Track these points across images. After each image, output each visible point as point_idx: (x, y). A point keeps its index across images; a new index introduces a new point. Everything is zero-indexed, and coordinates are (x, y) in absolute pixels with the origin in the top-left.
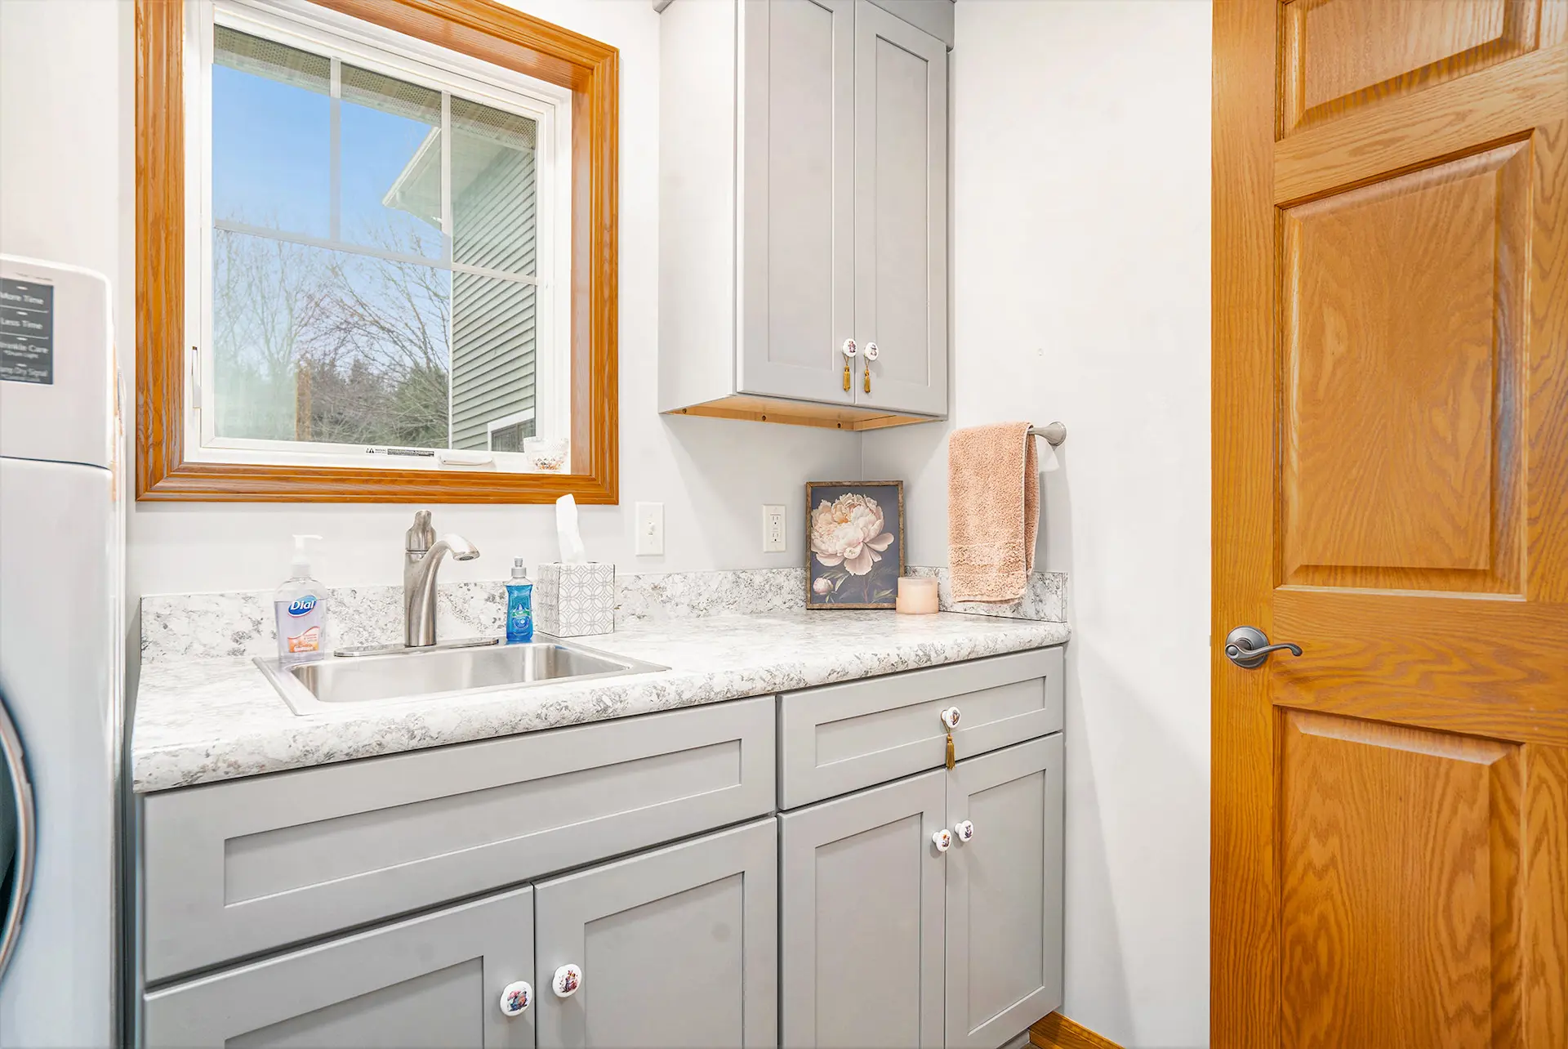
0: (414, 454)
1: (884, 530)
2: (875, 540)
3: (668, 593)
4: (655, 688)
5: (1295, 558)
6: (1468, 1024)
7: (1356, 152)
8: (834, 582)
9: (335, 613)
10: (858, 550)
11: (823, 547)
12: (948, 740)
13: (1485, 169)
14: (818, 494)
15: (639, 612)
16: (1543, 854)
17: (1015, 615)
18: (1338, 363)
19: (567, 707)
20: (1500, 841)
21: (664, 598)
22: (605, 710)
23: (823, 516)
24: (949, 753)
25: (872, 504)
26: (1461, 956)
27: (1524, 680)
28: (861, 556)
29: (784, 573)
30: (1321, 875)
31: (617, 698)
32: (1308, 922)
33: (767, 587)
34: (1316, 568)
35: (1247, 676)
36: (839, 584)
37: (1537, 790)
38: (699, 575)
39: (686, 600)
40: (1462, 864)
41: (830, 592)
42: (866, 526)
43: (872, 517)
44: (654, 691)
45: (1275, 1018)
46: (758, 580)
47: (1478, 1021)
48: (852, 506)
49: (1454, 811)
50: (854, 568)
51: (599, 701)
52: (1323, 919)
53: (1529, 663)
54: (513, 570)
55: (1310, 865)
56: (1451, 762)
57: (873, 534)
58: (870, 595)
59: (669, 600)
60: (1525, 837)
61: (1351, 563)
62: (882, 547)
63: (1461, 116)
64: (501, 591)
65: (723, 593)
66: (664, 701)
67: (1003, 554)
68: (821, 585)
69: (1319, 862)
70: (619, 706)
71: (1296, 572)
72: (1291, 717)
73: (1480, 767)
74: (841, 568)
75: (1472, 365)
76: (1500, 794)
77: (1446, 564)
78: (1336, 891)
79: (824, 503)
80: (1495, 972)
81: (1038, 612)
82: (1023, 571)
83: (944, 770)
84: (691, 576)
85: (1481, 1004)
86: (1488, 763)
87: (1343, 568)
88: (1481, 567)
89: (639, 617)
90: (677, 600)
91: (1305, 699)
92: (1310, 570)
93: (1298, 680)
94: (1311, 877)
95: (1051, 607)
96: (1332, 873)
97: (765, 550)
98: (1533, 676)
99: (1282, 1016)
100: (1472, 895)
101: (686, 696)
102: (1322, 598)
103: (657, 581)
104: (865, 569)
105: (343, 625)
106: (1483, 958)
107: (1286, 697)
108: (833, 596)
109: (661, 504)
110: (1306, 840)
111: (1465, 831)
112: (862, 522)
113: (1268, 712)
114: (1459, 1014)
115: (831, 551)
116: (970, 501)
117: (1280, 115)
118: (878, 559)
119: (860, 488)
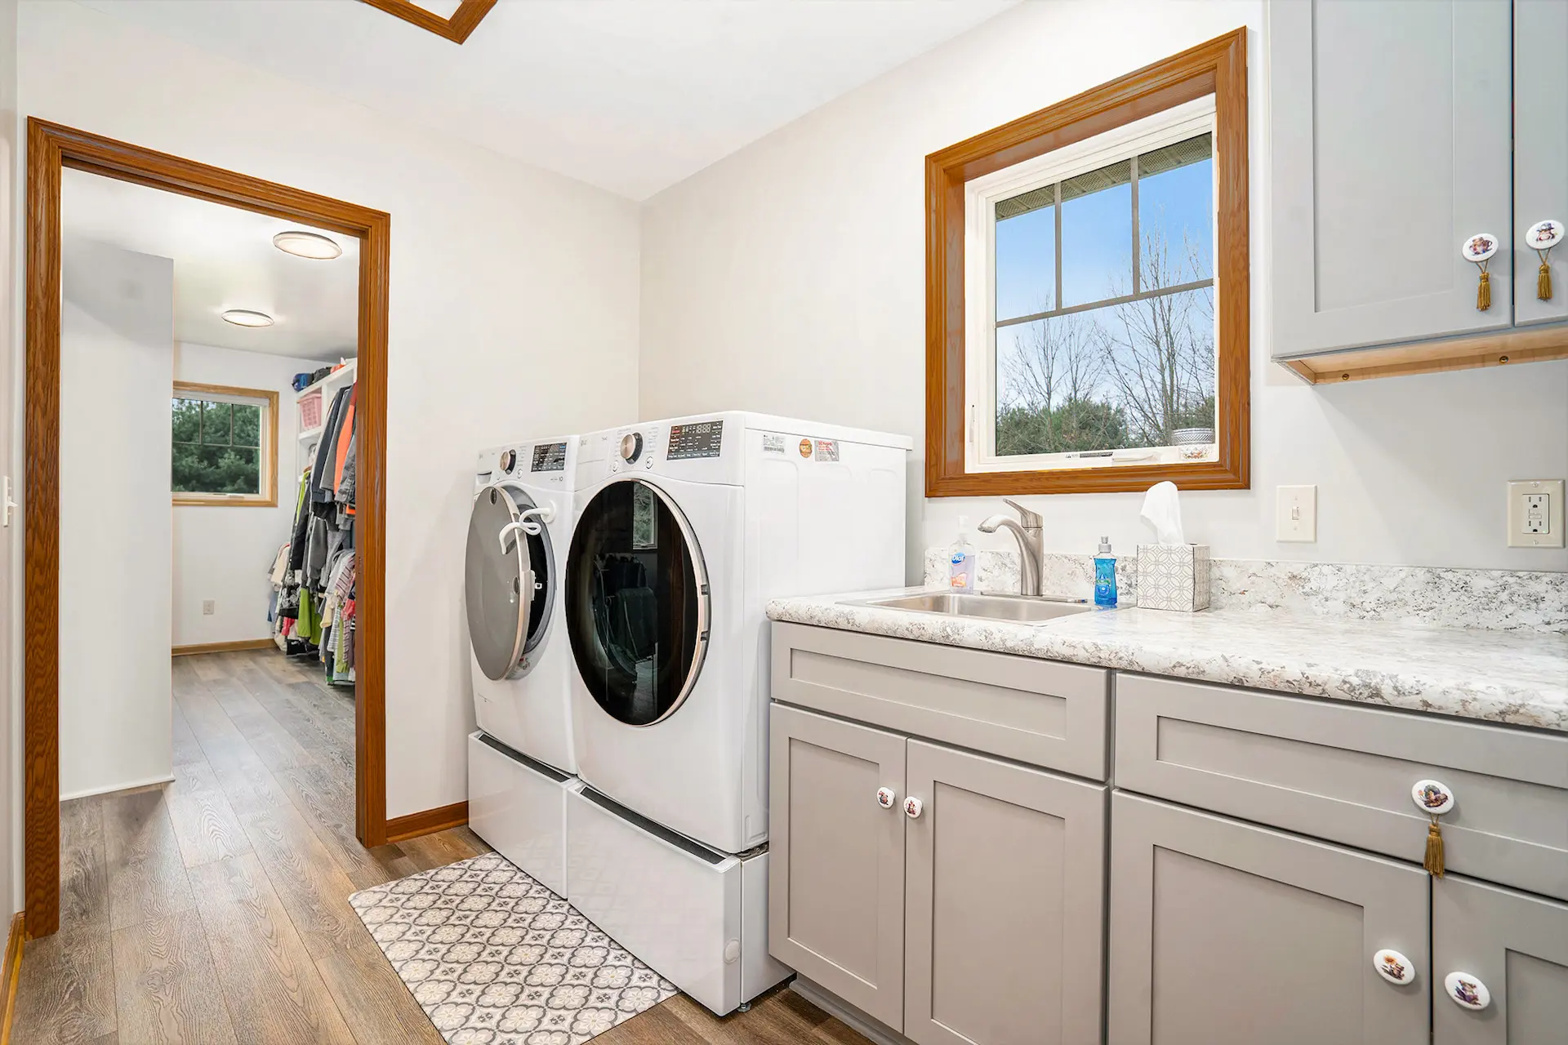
0: (1098, 455)
3: (1314, 584)
4: (986, 631)
9: (1009, 568)
12: (1432, 831)
15: (1270, 600)
19: (924, 628)
21: (1307, 589)
22: (948, 636)
24: (1434, 851)
29: (1546, 579)
31: (956, 631)
33: (1504, 596)
38: (1363, 568)
39: (1342, 596)
44: (984, 633)
46: (1479, 583)
51: (945, 630)
54: (1099, 546)
59: (1316, 593)
64: (1123, 565)
65: (1408, 594)
66: (990, 642)
70: (956, 636)
84: (1349, 569)
89: (1271, 607)
90: (1326, 594)
97: (1510, 544)
101: (1009, 644)
103: (1298, 569)
105: (1014, 577)
109: (1314, 486)
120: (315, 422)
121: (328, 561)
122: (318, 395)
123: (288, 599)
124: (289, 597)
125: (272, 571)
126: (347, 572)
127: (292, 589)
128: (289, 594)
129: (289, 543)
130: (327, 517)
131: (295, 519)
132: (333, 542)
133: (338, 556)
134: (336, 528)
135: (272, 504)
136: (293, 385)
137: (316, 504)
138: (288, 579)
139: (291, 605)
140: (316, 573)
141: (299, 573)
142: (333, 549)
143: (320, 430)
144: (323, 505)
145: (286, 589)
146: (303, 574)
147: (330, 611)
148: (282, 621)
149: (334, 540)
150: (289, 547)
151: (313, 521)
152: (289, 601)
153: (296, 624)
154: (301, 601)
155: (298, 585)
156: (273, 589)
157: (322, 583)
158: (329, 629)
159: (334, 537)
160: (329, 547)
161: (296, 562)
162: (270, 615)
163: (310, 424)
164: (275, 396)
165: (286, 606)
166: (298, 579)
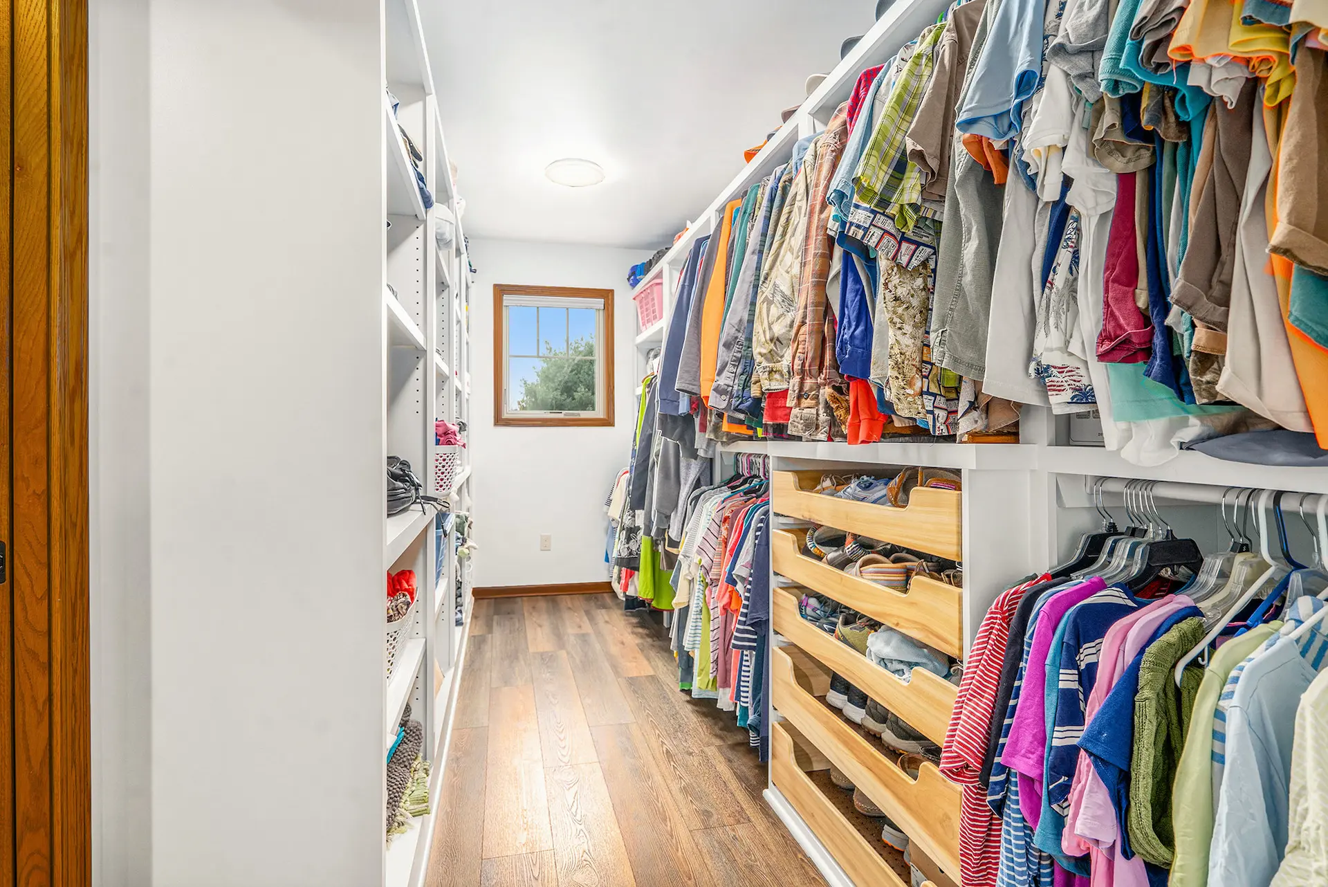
120: (655, 318)
121: (681, 502)
122: (658, 281)
123: (627, 546)
124: (628, 543)
125: (609, 502)
126: (714, 528)
127: (631, 532)
128: (628, 539)
129: (628, 469)
130: (681, 438)
131: (635, 440)
132: (687, 474)
133: (697, 498)
134: (693, 454)
135: (608, 422)
136: (628, 279)
137: (664, 418)
138: (627, 521)
139: (631, 554)
140: (665, 520)
141: (640, 514)
142: (688, 485)
143: (664, 324)
144: (675, 419)
145: (624, 532)
146: (645, 514)
147: (686, 583)
148: (620, 571)
149: (691, 470)
150: (628, 475)
151: (659, 443)
152: (628, 548)
153: (635, 577)
154: (642, 548)
155: (639, 528)
156: (610, 523)
157: (673, 533)
158: (685, 611)
159: (688, 467)
160: (682, 481)
161: (637, 500)
162: (607, 554)
163: (648, 321)
164: (610, 294)
165: (625, 554)
166: (640, 521)
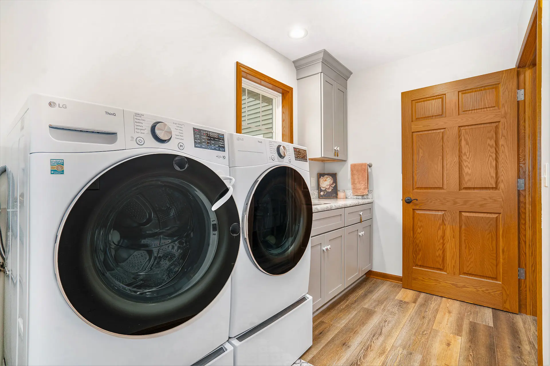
1: (333, 183)
2: (332, 184)
5: (415, 187)
6: (440, 250)
7: (423, 126)
8: (324, 193)
10: (329, 187)
11: (322, 186)
12: (361, 218)
13: (440, 132)
14: (320, 175)
16: (449, 225)
17: (362, 198)
18: (421, 157)
20: (444, 224)
23: (321, 180)
24: (361, 220)
25: (331, 177)
26: (439, 241)
27: (447, 202)
28: (329, 188)
29: (315, 191)
30: (420, 234)
32: (418, 242)
34: (419, 187)
35: (408, 205)
36: (325, 193)
37: (448, 216)
40: (439, 228)
41: (324, 195)
42: (330, 182)
43: (331, 180)
45: (413, 257)
47: (441, 250)
48: (327, 178)
49: (438, 221)
50: (328, 190)
52: (420, 241)
53: (447, 199)
55: (418, 233)
56: (438, 214)
57: (331, 183)
58: (331, 196)
60: (446, 223)
61: (424, 187)
62: (333, 186)
63: (437, 124)
67: (363, 187)
68: (322, 193)
69: (419, 232)
71: (416, 188)
72: (415, 210)
73: (441, 214)
74: (325, 190)
75: (439, 159)
76: (444, 218)
77: (437, 187)
78: (422, 236)
79: (322, 177)
80: (443, 242)
81: (367, 197)
82: (367, 190)
83: (360, 223)
85: (441, 247)
86: (442, 214)
87: (423, 187)
88: (441, 187)
91: (417, 207)
92: (418, 188)
93: (416, 205)
94: (418, 234)
95: (370, 196)
96: (421, 233)
98: (448, 201)
99: (414, 257)
100: (440, 233)
102: (420, 192)
104: (330, 191)
106: (441, 241)
107: (414, 208)
108: (324, 196)
110: (417, 229)
111: (439, 224)
112: (329, 181)
113: (412, 210)
114: (439, 250)
115: (323, 187)
116: (356, 177)
117: (412, 118)
118: (332, 188)
119: (328, 174)
